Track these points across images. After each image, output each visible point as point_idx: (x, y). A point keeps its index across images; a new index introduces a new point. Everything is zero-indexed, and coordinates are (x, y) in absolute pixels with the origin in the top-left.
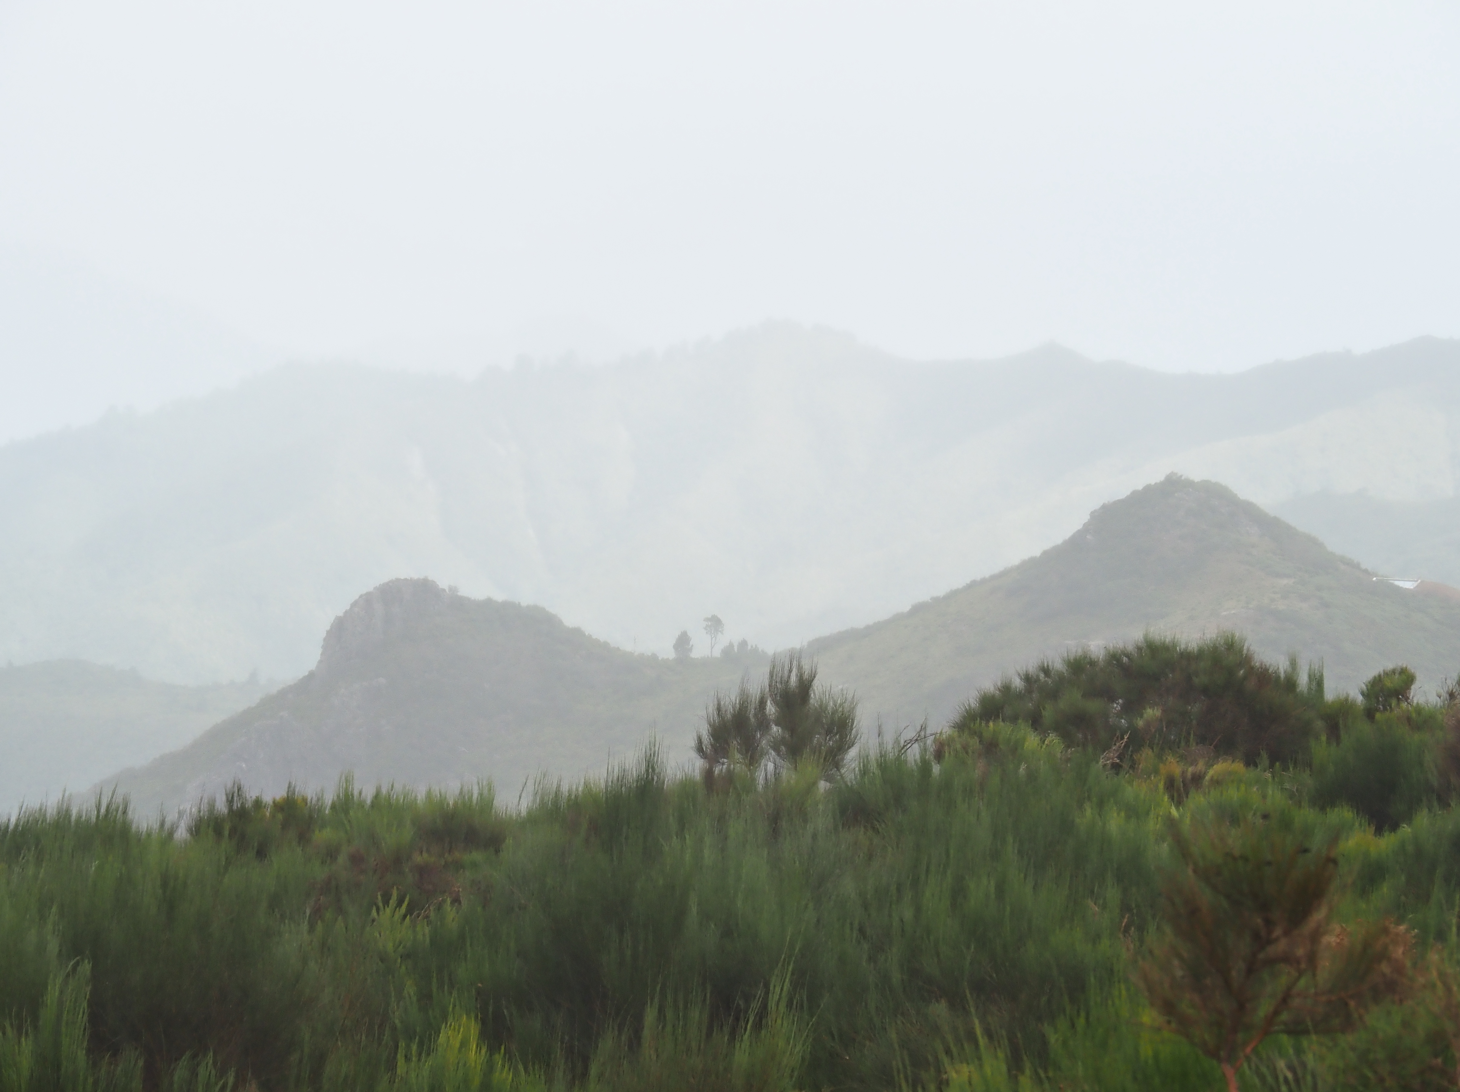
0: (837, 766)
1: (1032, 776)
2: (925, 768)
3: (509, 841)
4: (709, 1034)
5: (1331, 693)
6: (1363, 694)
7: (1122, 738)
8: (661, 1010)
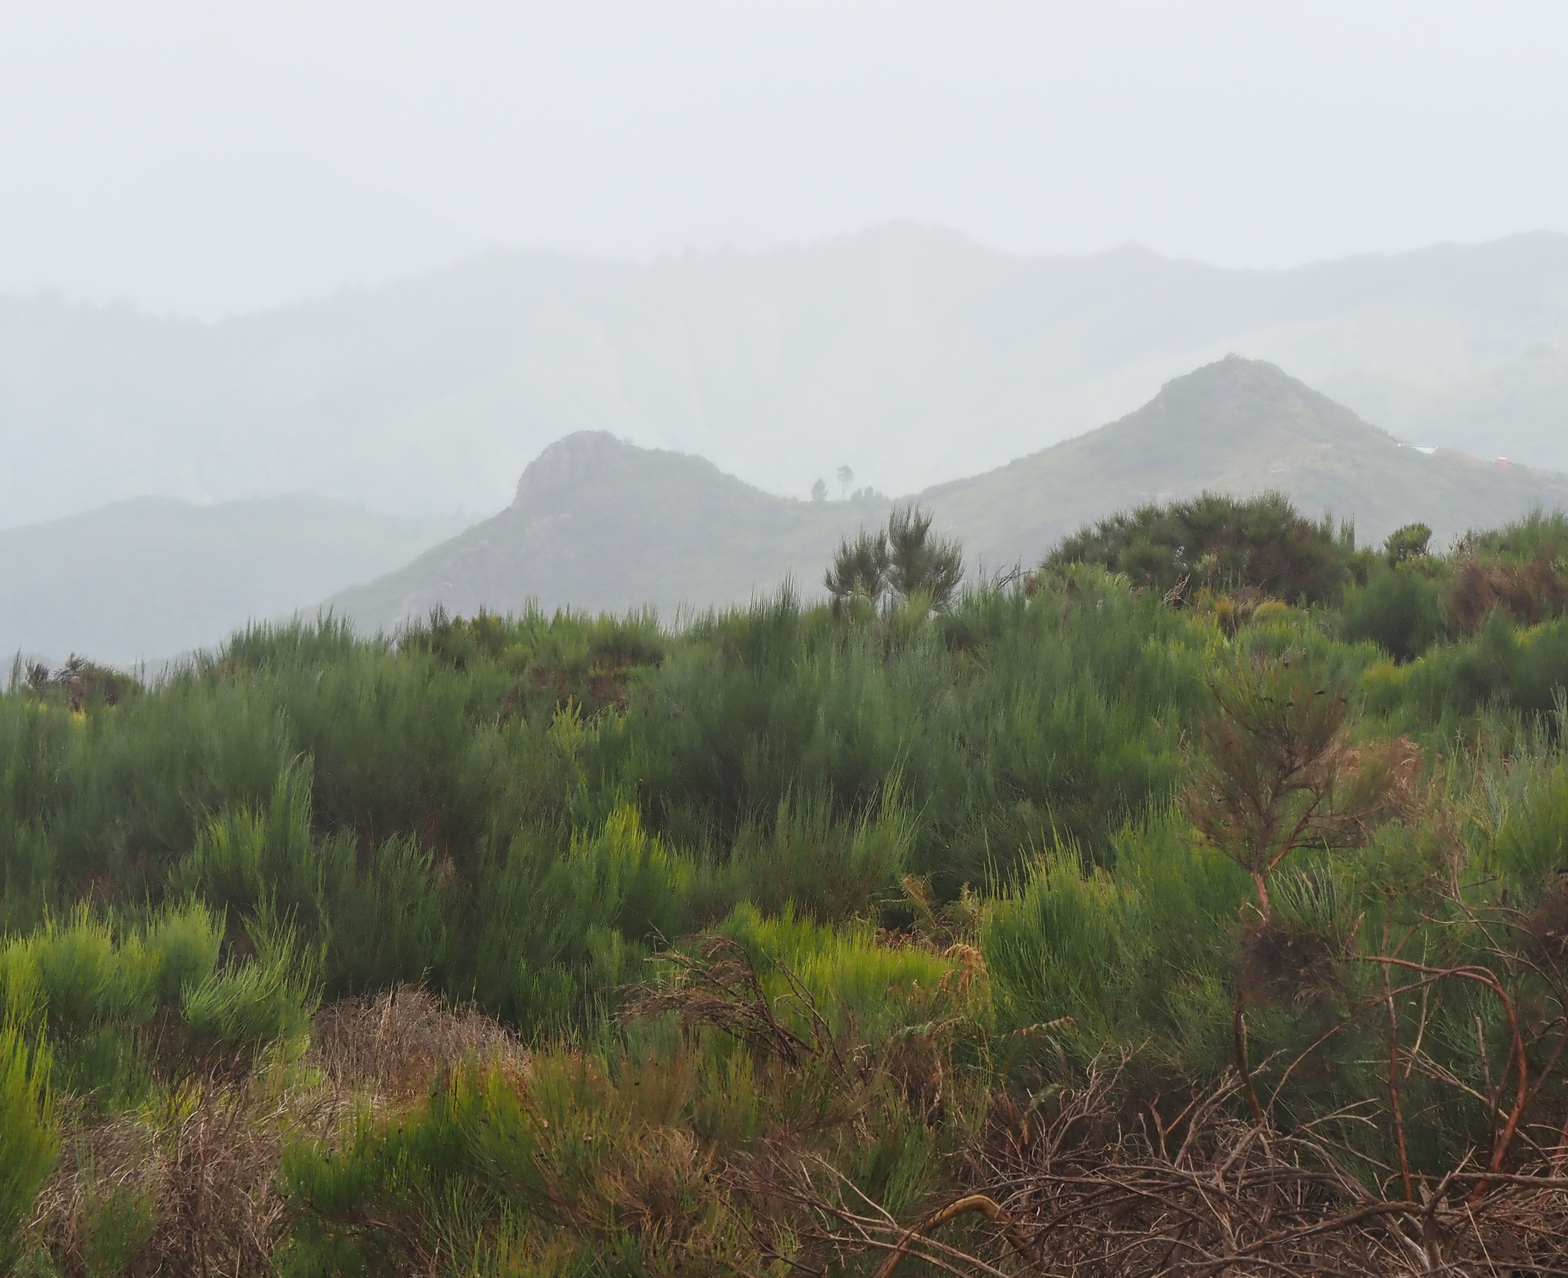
0: (945, 597)
1: (1107, 611)
2: (1018, 602)
3: (668, 658)
4: (832, 825)
5: (1359, 546)
6: (1386, 545)
7: (1184, 580)
8: (792, 804)
